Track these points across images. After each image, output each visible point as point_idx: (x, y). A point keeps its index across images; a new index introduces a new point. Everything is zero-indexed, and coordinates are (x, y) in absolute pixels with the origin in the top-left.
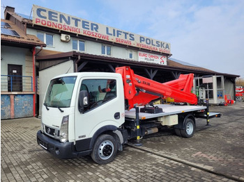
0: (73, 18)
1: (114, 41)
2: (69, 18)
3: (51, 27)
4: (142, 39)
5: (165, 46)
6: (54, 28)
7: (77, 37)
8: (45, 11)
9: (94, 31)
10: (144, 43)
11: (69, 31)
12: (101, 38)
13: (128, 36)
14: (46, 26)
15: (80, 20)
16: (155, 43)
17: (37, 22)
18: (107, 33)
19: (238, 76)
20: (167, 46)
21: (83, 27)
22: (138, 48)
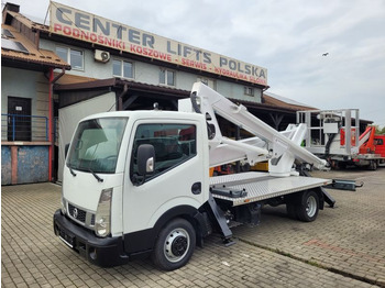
0: (114, 25)
1: (180, 63)
2: (108, 24)
3: (80, 38)
4: (223, 60)
5: (258, 72)
6: (84, 39)
7: (120, 56)
8: (70, 12)
9: (148, 47)
10: (226, 68)
11: (108, 45)
12: (159, 58)
13: (201, 55)
14: (71, 36)
15: (125, 29)
16: (242, 68)
17: (56, 29)
18: (169, 50)
19: (371, 123)
20: (263, 74)
21: (131, 40)
22: (217, 75)
